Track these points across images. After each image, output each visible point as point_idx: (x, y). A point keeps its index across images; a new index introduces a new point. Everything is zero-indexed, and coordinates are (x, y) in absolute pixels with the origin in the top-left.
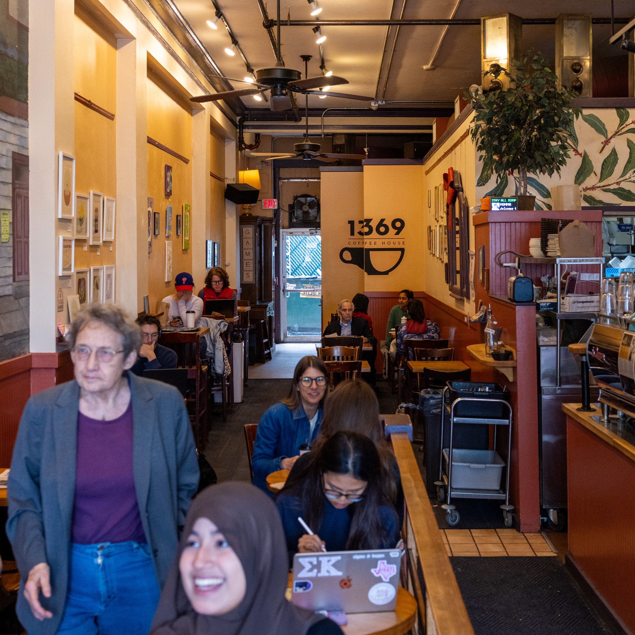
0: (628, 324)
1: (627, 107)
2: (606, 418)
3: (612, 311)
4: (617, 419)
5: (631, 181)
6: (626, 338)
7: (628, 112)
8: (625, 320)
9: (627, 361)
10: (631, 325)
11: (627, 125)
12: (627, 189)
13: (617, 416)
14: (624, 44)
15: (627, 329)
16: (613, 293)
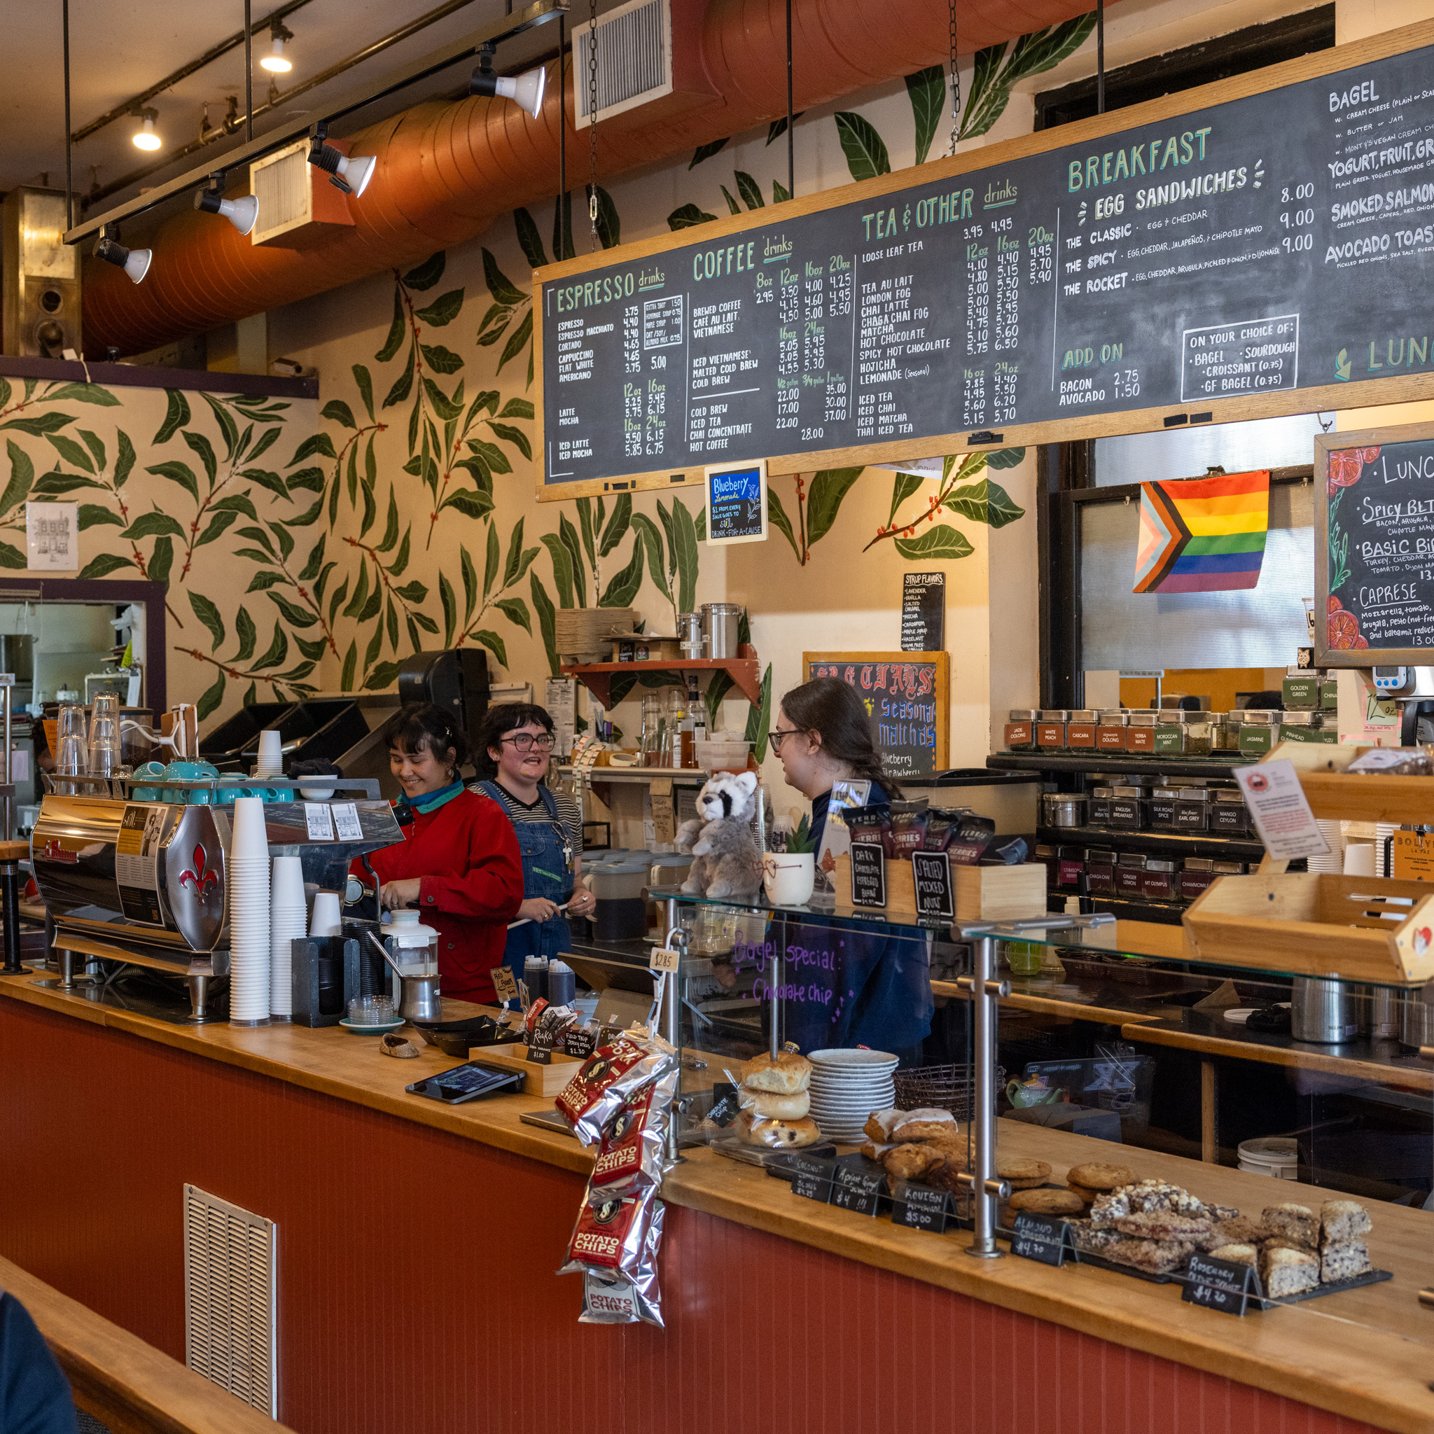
0: (131, 790)
1: (8, 375)
2: (68, 980)
3: (81, 769)
4: (87, 981)
5: (14, 527)
6: (133, 815)
7: (9, 386)
8: (123, 783)
9: (140, 858)
10: (136, 791)
11: (7, 412)
12: (7, 543)
13: (86, 976)
14: (102, 247)
15: (130, 798)
16: (81, 735)
